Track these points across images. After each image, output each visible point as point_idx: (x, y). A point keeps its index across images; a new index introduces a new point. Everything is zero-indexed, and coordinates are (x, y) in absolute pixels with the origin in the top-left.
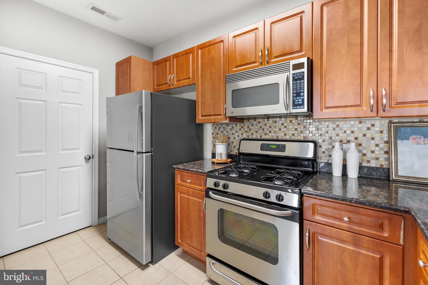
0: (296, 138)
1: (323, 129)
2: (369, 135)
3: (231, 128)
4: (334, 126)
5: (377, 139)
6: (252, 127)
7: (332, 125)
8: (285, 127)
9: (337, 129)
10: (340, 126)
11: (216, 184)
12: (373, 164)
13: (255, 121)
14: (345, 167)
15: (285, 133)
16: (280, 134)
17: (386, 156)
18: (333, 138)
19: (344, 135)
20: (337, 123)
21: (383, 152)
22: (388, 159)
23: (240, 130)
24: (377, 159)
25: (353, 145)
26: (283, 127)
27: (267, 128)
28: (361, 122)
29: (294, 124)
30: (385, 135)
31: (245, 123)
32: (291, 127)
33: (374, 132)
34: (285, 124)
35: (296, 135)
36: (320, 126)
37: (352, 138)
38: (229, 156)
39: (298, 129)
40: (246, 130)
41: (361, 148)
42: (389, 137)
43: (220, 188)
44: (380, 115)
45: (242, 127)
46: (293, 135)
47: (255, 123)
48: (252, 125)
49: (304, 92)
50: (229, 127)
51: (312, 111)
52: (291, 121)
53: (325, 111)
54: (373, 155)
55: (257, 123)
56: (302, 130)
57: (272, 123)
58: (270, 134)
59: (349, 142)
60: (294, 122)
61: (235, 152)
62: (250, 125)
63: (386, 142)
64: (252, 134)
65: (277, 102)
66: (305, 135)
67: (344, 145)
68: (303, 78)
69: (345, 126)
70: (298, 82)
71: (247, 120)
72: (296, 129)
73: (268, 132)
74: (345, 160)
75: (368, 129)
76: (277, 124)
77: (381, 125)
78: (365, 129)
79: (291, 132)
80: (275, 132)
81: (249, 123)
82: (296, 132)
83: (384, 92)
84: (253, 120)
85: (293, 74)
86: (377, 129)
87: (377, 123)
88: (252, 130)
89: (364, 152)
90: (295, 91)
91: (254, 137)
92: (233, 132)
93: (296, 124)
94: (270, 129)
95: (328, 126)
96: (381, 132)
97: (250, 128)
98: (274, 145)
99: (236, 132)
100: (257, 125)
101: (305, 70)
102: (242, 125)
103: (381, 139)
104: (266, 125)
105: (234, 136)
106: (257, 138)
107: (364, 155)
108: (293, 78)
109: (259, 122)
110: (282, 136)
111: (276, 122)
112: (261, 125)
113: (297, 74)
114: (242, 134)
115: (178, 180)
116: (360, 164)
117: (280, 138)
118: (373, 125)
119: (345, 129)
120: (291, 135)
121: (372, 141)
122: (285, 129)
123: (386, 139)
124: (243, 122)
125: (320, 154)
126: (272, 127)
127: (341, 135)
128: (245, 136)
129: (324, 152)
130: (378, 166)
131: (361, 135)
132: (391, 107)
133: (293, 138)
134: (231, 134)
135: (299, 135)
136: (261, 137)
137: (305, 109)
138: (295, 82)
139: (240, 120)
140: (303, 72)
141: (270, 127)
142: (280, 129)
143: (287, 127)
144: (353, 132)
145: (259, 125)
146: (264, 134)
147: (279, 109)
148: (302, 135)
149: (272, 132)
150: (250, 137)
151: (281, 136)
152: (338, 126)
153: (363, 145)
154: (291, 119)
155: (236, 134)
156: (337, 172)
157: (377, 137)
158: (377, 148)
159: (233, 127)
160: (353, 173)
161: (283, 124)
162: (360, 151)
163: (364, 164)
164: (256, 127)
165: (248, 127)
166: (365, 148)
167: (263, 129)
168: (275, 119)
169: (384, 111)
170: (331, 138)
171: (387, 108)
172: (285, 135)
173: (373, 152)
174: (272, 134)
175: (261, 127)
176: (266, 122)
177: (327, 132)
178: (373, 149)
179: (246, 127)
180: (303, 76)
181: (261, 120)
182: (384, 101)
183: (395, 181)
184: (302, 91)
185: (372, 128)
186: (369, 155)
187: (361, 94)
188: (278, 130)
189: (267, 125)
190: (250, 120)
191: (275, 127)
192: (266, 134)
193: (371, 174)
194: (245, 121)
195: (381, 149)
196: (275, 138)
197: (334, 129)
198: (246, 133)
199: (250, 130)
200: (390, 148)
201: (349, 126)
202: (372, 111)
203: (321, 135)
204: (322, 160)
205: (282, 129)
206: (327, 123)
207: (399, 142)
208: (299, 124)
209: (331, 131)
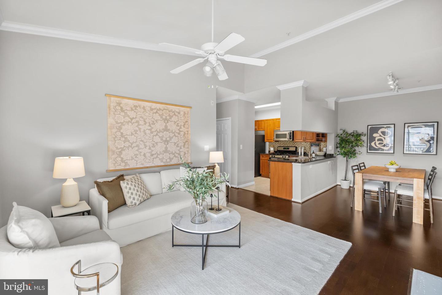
7: (300, 143)
11: (272, 156)
36: (298, 143)
37: (304, 146)
38: (274, 151)
43: (273, 157)
45: (278, 143)
49: (291, 136)
53: (296, 140)
58: (286, 145)
61: (276, 150)
63: (310, 147)
65: (286, 138)
66: (294, 145)
68: (291, 133)
74: (301, 151)
76: (288, 142)
83: (305, 137)
91: (282, 146)
96: (309, 145)
104: (285, 143)
105: (276, 146)
109: (283, 142)
115: (261, 157)
125: (297, 150)
127: (302, 145)
128: (279, 146)
133: (292, 146)
137: (292, 140)
139: (278, 141)
143: (290, 143)
146: (284, 145)
147: (286, 139)
151: (289, 145)
156: (300, 154)
158: (308, 148)
159: (275, 143)
160: (302, 154)
165: (280, 144)
182: (305, 139)
185: (307, 144)
187: (302, 137)
203: (298, 145)
208: (293, 143)
209: (300, 145)
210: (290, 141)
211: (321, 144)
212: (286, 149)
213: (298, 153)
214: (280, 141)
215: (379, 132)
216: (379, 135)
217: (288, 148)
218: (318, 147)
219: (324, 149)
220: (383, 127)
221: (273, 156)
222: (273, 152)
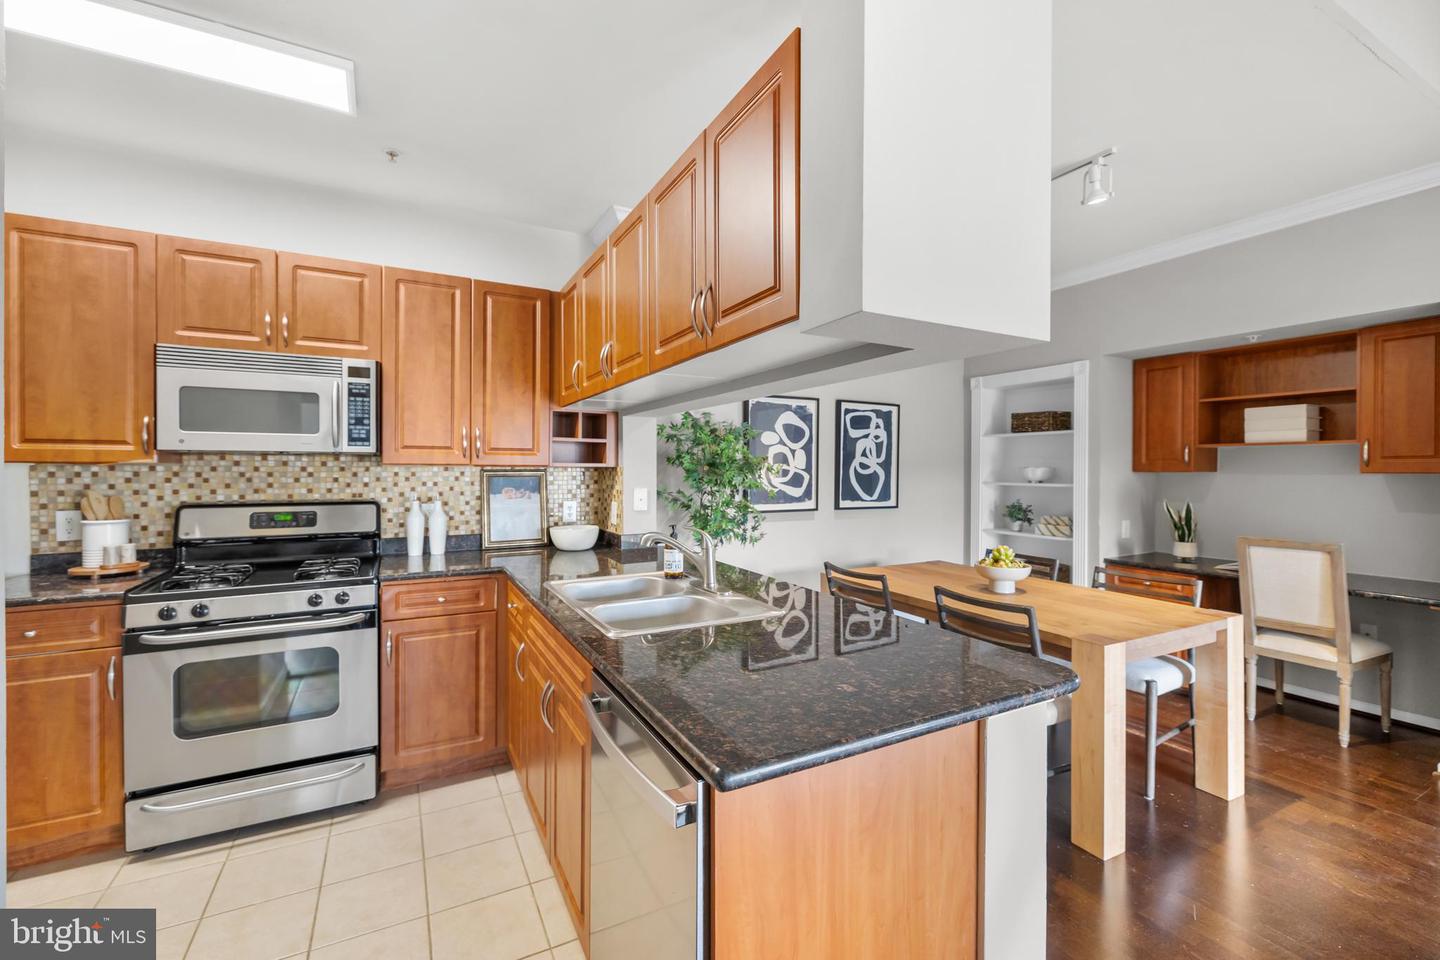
0: (335, 497)
1: (389, 479)
2: (457, 489)
3: (129, 475)
4: (409, 475)
5: (467, 493)
6: (213, 474)
7: (403, 472)
8: (311, 475)
9: (412, 479)
10: (418, 475)
11: (170, 612)
12: (462, 531)
13: (223, 458)
14: (426, 540)
15: (310, 487)
16: (297, 491)
17: (478, 517)
18: (407, 495)
19: (424, 488)
20: (413, 470)
21: (474, 512)
22: (480, 522)
23: (168, 480)
24: (467, 522)
25: (438, 504)
26: (305, 474)
27: (259, 477)
28: (446, 469)
29: (331, 470)
30: (477, 487)
31: (185, 463)
32: (323, 475)
33: (463, 484)
34: (310, 470)
35: (335, 491)
36: (384, 474)
37: (434, 494)
38: (142, 555)
39: (340, 480)
40: (192, 480)
41: (447, 508)
42: (481, 490)
44: (473, 463)
45: (176, 474)
46: (330, 491)
47: (223, 463)
48: (214, 469)
49: (369, 418)
50: (119, 474)
51: (381, 452)
52: (324, 464)
53: (403, 452)
54: (463, 518)
55: (230, 463)
56: (348, 481)
57: (276, 466)
58: (270, 491)
59: (430, 500)
60: (330, 464)
62: (207, 469)
63: (479, 498)
64: (213, 492)
65: (312, 429)
66: (355, 490)
67: (423, 505)
68: (367, 395)
69: (425, 474)
70: (358, 399)
71: (195, 457)
72: (336, 480)
73: (263, 486)
74: (427, 530)
75: (457, 479)
76: (290, 469)
77: (473, 474)
78: (452, 479)
79: (324, 486)
80: (284, 486)
81: (201, 463)
82: (336, 485)
83: (478, 433)
84: (216, 458)
85: (350, 384)
86: (467, 479)
87: (468, 470)
88: (211, 480)
89: (451, 514)
90: (353, 415)
91: (220, 498)
92: (135, 486)
93: (336, 469)
94: (271, 480)
95: (396, 474)
96: (472, 484)
97: (205, 476)
98: (288, 513)
99: (152, 486)
100: (228, 469)
101: (372, 381)
102: (176, 468)
103: (473, 493)
104: (256, 469)
105: (144, 498)
106: (229, 501)
107: (451, 518)
108: (350, 390)
109: (237, 463)
110: (301, 494)
111: (285, 464)
112: (242, 469)
113: (356, 384)
114: (176, 492)
116: (447, 532)
117: (296, 498)
118: (462, 473)
119: (424, 480)
120: (324, 491)
121: (462, 497)
122: (310, 480)
123: (478, 494)
124: (180, 461)
125: (384, 524)
126: (276, 474)
127: (419, 489)
128: (186, 496)
129: (390, 520)
130: (469, 533)
131: (448, 488)
132: (485, 453)
133: (329, 497)
134: (128, 492)
135: (342, 491)
136: (242, 497)
137: (372, 448)
138: (352, 399)
140: (368, 385)
141: (270, 475)
142: (297, 480)
143: (315, 475)
144: (435, 484)
145: (235, 469)
146: (252, 491)
148: (348, 490)
149: (275, 485)
150: (207, 499)
152: (413, 474)
153: (451, 504)
154: (324, 459)
155: (153, 493)
156: (415, 550)
157: (467, 490)
158: (468, 507)
159: (136, 474)
160: (438, 548)
161: (303, 469)
162: (447, 513)
163: (452, 533)
164: (228, 474)
165: (198, 475)
166: (453, 508)
167: (249, 480)
168: (284, 458)
169: (478, 456)
170: (402, 494)
171: (481, 454)
172: (310, 491)
173: (462, 513)
174: (277, 491)
175: (242, 475)
176: (257, 464)
177: (396, 484)
178: (462, 509)
179: (193, 475)
180: (368, 391)
181: (244, 458)
182: (478, 444)
183: (488, 550)
184: (366, 416)
185: (462, 478)
186: (458, 517)
187: (452, 431)
188: (291, 480)
189: (262, 469)
190: (206, 457)
191: (284, 474)
192: (256, 491)
193: (460, 546)
194: (185, 457)
195: (472, 508)
196: (284, 498)
197: (407, 479)
198: (191, 490)
199: (206, 480)
200: (481, 506)
201: (431, 473)
202: (464, 456)
203: (384, 490)
204: (388, 532)
205: (302, 480)
206: (396, 469)
207: (492, 496)
208: (342, 469)
209: (402, 483)
210: (361, 457)
211: (550, 478)
212: (284, 525)
213: (402, 542)
214: (200, 454)
215: (779, 426)
216: (778, 440)
217: (295, 514)
218: (536, 497)
219: (570, 508)
220: (788, 408)
221: (183, 611)
222: (130, 557)
